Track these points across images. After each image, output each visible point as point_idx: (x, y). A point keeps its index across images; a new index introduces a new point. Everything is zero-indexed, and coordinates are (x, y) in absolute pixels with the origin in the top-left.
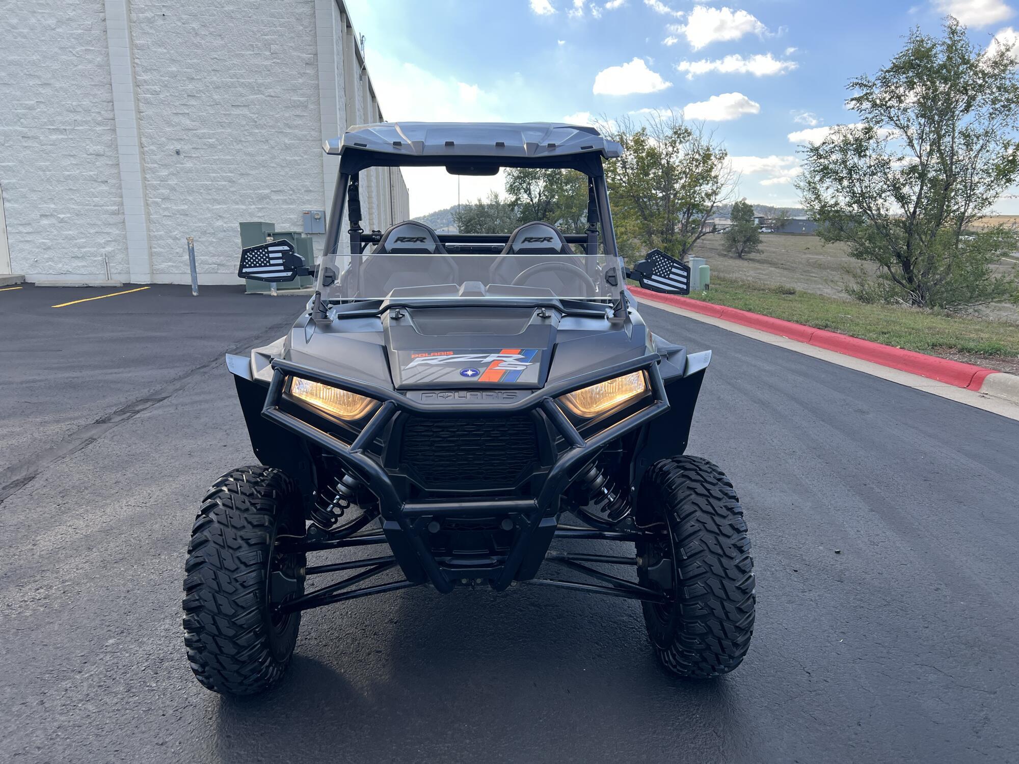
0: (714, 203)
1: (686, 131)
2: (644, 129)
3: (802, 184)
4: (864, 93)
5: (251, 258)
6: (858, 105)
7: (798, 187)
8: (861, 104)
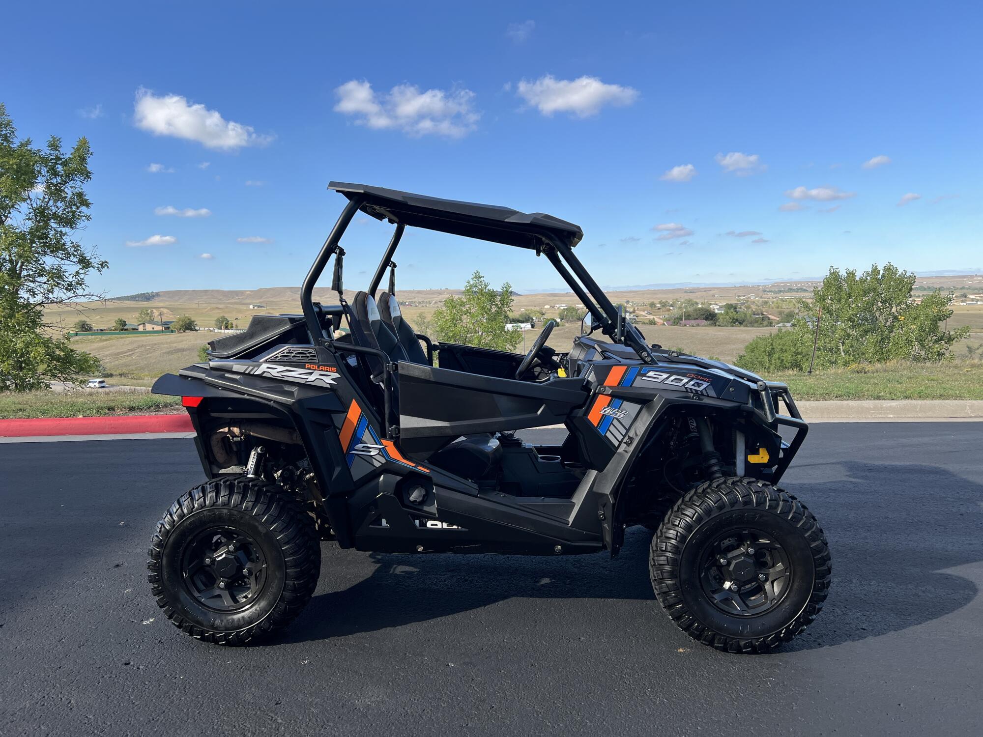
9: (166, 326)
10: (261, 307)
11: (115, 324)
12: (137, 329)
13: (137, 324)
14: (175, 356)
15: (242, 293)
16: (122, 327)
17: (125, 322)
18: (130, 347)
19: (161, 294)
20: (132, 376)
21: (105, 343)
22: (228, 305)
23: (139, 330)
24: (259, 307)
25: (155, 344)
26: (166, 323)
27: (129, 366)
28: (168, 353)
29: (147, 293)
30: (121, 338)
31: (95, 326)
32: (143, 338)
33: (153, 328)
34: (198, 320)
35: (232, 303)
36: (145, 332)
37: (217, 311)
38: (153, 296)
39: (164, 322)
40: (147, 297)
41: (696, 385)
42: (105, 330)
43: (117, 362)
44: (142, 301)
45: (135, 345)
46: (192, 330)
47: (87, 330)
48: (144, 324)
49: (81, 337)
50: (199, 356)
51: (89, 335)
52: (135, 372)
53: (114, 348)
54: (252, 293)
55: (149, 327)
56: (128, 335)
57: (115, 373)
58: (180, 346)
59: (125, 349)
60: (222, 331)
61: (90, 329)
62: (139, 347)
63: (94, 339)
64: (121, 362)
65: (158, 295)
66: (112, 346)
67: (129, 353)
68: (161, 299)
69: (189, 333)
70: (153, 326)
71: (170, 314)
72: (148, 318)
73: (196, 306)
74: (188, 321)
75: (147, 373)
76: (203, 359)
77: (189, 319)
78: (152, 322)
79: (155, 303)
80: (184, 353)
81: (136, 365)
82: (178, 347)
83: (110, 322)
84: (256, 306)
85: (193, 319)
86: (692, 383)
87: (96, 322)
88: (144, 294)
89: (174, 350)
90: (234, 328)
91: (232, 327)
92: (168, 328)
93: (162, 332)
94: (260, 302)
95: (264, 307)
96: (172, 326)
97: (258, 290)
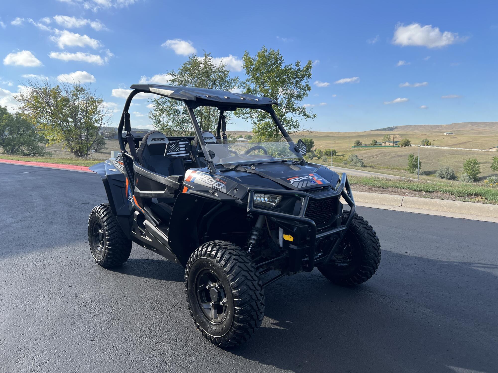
0: (101, 124)
1: (82, 88)
2: (58, 86)
3: (152, 116)
4: (174, 78)
5: (171, 148)
6: (172, 83)
7: (150, 117)
8: (174, 83)
9: (396, 143)
10: (451, 134)
11: (372, 142)
12: (382, 145)
13: (382, 142)
14: (397, 159)
15: (441, 126)
16: (375, 144)
17: (376, 141)
18: (377, 153)
19: (398, 127)
20: (375, 167)
21: (366, 151)
22: (432, 133)
23: (383, 145)
24: (450, 134)
25: (389, 152)
26: (396, 142)
27: (375, 162)
28: (394, 157)
29: (391, 127)
30: (374, 149)
31: (363, 143)
32: (384, 149)
33: (389, 145)
34: (412, 141)
35: (434, 132)
36: (385, 146)
37: (424, 136)
38: (394, 129)
39: (395, 142)
40: (391, 129)
41: (218, 185)
42: (367, 145)
43: (370, 160)
44: (388, 131)
45: (379, 153)
46: (408, 146)
47: (359, 145)
48: (385, 142)
49: (357, 148)
50: (408, 159)
51: (360, 147)
52: (377, 166)
53: (370, 153)
54: (447, 126)
55: (387, 144)
56: (377, 148)
57: (368, 166)
58: (400, 154)
59: (375, 154)
60: (425, 147)
61: (361, 144)
62: (381, 153)
63: (362, 149)
64: (371, 160)
65: (396, 128)
66: (369, 153)
67: (375, 156)
68: (397, 130)
69: (407, 147)
70: (390, 143)
71: (400, 138)
72: (387, 140)
73: (415, 134)
74: (407, 141)
75: (382, 166)
76: (410, 161)
77: (407, 140)
78: (389, 141)
79: (394, 132)
80: (402, 157)
81: (378, 162)
82: (399, 154)
83: (369, 141)
84: (448, 133)
85: (409, 140)
86: (216, 184)
87: (364, 142)
88: (390, 127)
89: (397, 156)
90: (432, 145)
91: (431, 145)
92: (397, 144)
93: (393, 146)
94: (451, 131)
95: (453, 134)
96: (398, 143)
97: (451, 124)
